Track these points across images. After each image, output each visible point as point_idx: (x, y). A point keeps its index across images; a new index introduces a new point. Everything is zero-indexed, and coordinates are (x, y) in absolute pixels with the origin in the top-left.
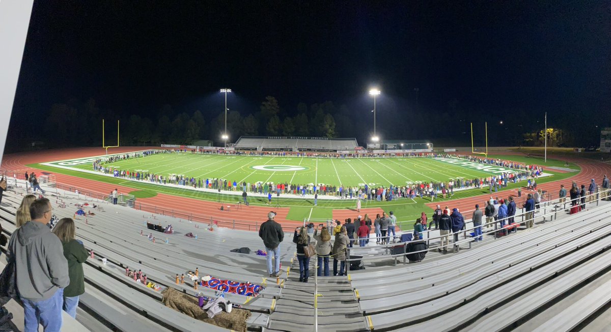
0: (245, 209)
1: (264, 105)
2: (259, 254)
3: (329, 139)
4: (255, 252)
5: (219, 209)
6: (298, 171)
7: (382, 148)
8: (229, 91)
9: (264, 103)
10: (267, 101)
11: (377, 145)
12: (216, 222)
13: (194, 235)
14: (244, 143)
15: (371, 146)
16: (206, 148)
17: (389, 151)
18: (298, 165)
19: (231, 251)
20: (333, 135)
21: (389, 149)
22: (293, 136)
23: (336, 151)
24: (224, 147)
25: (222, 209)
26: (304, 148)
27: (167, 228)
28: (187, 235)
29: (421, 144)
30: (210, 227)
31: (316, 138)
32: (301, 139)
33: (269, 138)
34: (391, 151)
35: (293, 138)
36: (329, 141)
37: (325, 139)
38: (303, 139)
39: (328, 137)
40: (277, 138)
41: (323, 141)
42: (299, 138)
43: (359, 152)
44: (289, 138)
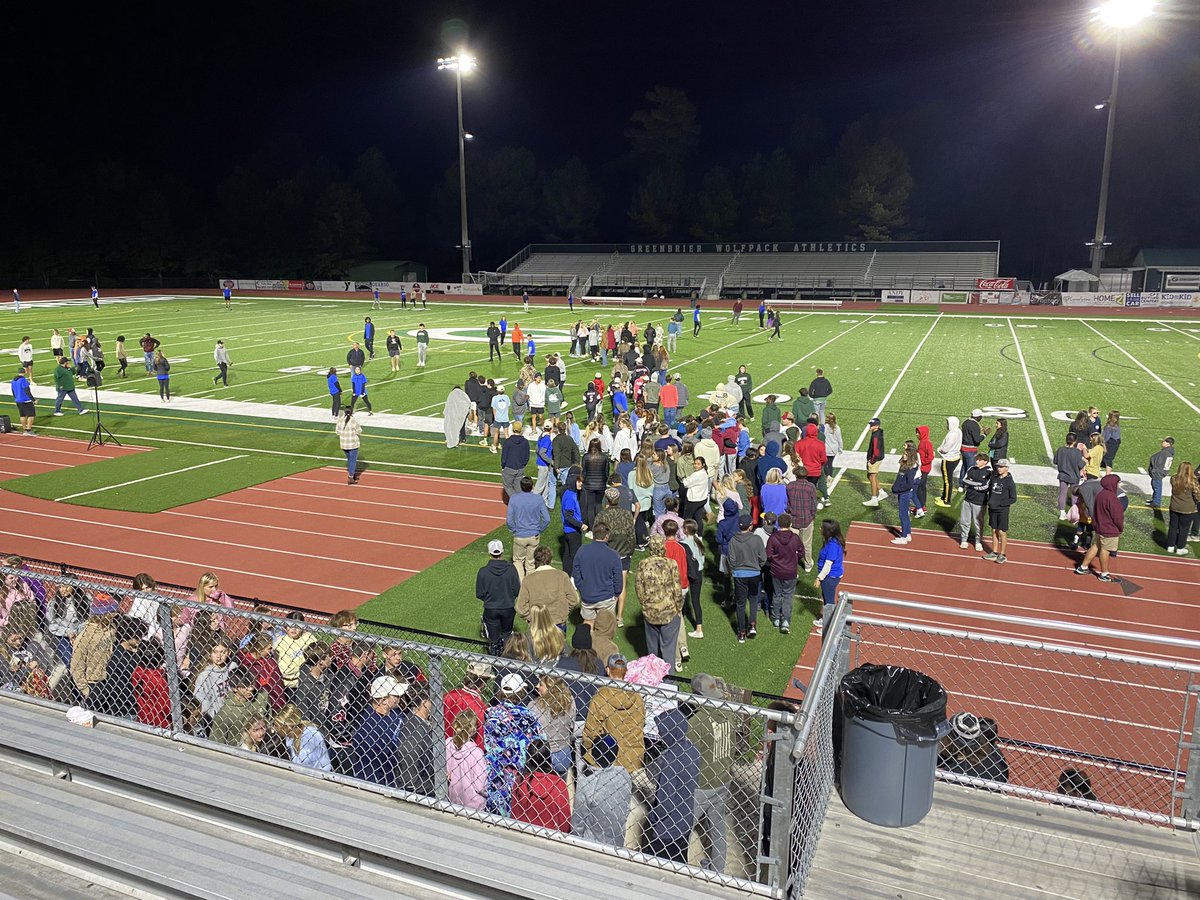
1: (640, 125)
3: (869, 249)
9: (637, 117)
17: (1149, 299)
22: (723, 241)
31: (813, 246)
32: (754, 251)
33: (633, 250)
34: (1160, 300)
35: (723, 251)
36: (868, 254)
37: (850, 247)
38: (763, 251)
39: (865, 239)
40: (666, 249)
41: (842, 255)
42: (746, 250)
43: (989, 302)
44: (709, 249)
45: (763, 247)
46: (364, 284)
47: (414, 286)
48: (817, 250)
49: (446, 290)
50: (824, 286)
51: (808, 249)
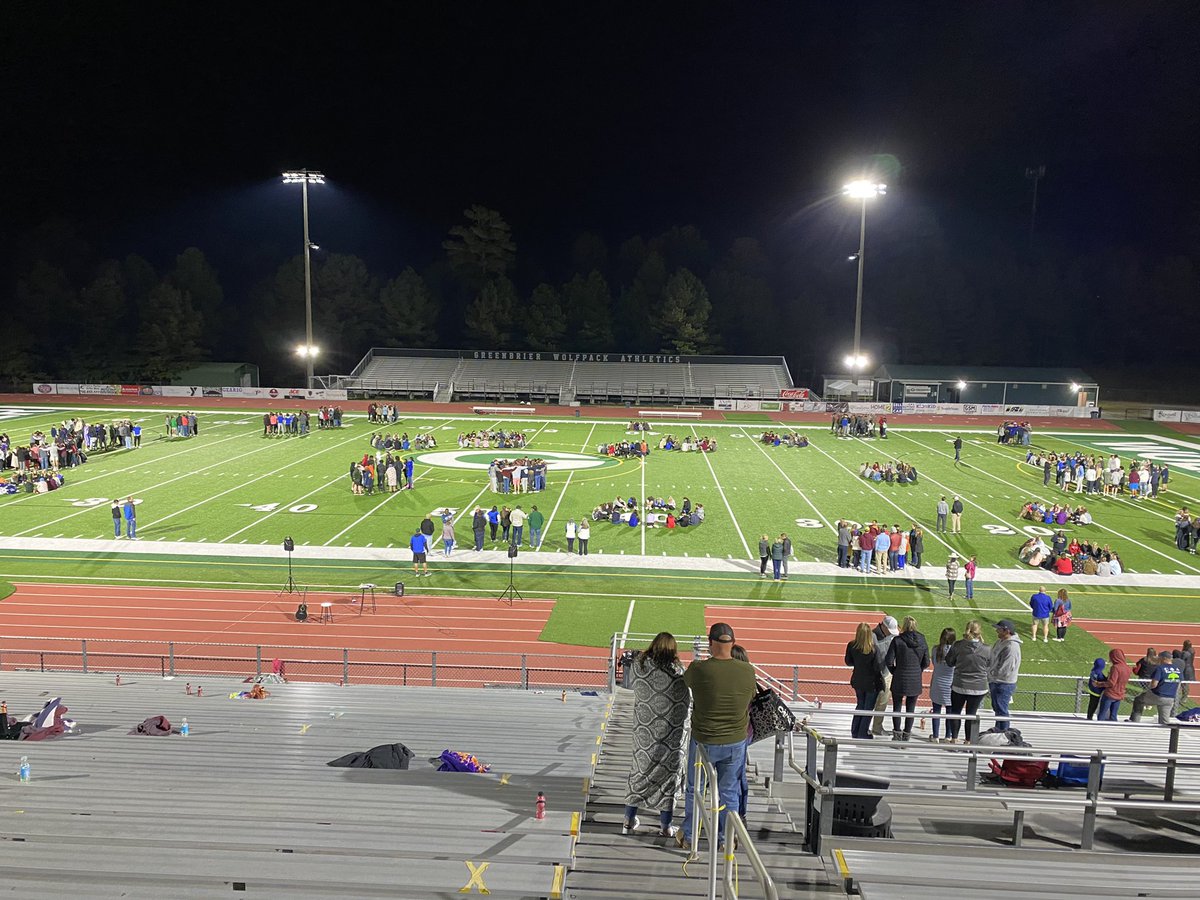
0: (388, 610)
1: (459, 239)
2: (444, 768)
3: (683, 361)
4: (432, 760)
5: (289, 616)
6: (580, 475)
7: (882, 394)
8: (317, 179)
9: (456, 231)
10: (469, 224)
11: (862, 384)
12: (280, 668)
13: (174, 726)
14: (382, 373)
15: (840, 386)
16: (228, 392)
17: (908, 408)
18: (577, 450)
19: (331, 764)
20: (699, 346)
21: (909, 400)
22: (560, 350)
23: (709, 401)
24: (305, 386)
25: (302, 615)
26: (597, 392)
27: (39, 717)
28: (141, 730)
29: (1045, 385)
30: (250, 687)
31: (637, 358)
32: (588, 360)
33: (476, 356)
34: (916, 409)
35: (560, 359)
36: (683, 366)
37: (667, 359)
38: (595, 360)
39: (678, 353)
40: (508, 356)
41: (662, 365)
42: (580, 359)
43: (796, 409)
44: (547, 357)
45: (594, 357)
46: (214, 389)
47: (271, 391)
48: (641, 361)
49: (307, 396)
50: (657, 394)
51: (633, 360)
